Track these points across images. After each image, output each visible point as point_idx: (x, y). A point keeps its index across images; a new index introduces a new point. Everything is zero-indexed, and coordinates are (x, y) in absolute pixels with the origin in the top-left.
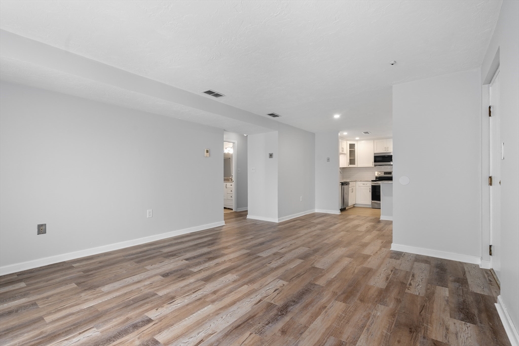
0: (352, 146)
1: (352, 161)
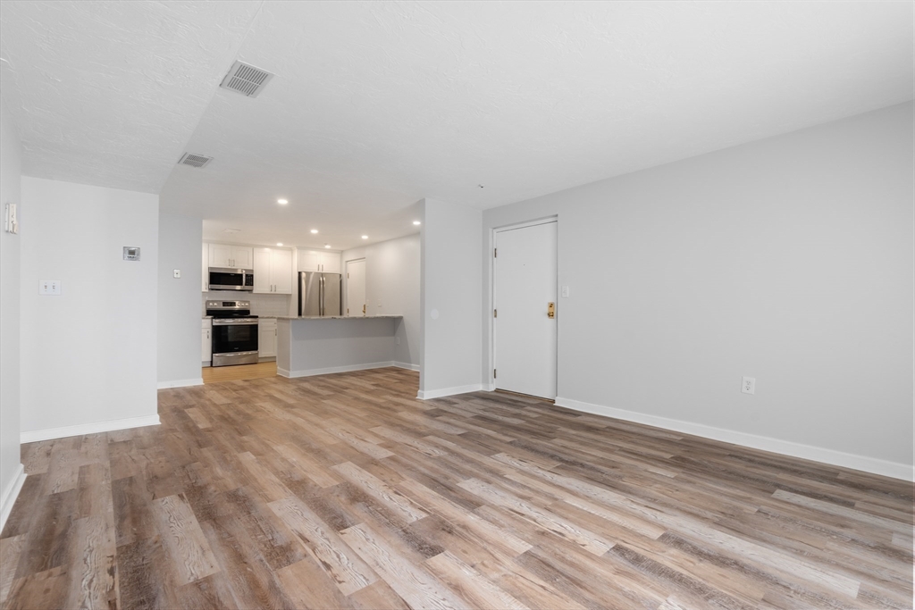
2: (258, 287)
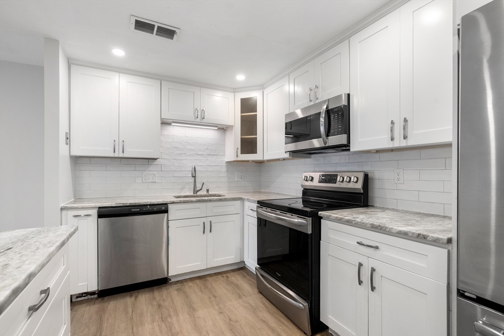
0: (248, 106)
1: (249, 145)
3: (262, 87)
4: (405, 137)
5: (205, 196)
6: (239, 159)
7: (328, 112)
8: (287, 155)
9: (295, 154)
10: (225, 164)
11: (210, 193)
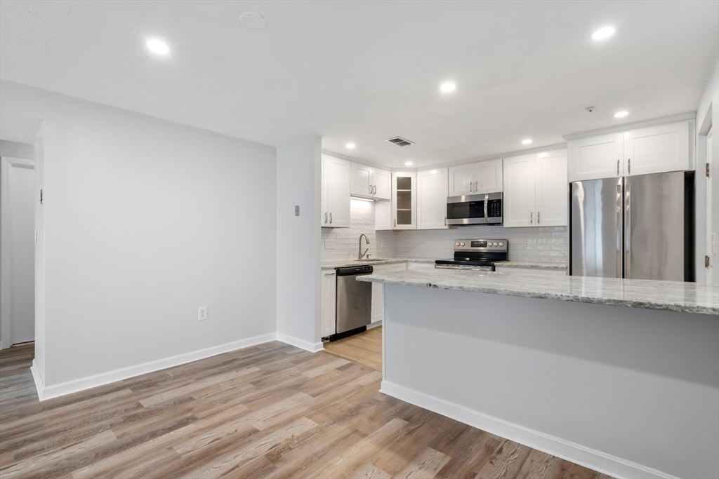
2: (512, 218)
3: (415, 170)
4: (539, 222)
5: (366, 261)
6: (396, 228)
7: (490, 202)
8: (447, 227)
9: (452, 226)
10: (375, 232)
11: (370, 258)
